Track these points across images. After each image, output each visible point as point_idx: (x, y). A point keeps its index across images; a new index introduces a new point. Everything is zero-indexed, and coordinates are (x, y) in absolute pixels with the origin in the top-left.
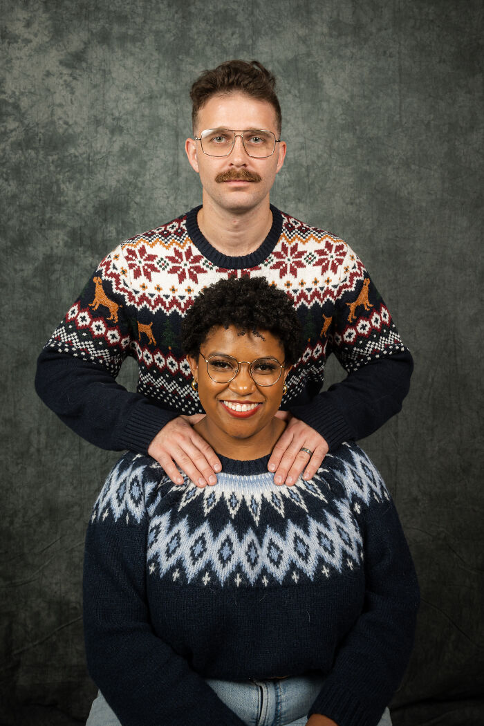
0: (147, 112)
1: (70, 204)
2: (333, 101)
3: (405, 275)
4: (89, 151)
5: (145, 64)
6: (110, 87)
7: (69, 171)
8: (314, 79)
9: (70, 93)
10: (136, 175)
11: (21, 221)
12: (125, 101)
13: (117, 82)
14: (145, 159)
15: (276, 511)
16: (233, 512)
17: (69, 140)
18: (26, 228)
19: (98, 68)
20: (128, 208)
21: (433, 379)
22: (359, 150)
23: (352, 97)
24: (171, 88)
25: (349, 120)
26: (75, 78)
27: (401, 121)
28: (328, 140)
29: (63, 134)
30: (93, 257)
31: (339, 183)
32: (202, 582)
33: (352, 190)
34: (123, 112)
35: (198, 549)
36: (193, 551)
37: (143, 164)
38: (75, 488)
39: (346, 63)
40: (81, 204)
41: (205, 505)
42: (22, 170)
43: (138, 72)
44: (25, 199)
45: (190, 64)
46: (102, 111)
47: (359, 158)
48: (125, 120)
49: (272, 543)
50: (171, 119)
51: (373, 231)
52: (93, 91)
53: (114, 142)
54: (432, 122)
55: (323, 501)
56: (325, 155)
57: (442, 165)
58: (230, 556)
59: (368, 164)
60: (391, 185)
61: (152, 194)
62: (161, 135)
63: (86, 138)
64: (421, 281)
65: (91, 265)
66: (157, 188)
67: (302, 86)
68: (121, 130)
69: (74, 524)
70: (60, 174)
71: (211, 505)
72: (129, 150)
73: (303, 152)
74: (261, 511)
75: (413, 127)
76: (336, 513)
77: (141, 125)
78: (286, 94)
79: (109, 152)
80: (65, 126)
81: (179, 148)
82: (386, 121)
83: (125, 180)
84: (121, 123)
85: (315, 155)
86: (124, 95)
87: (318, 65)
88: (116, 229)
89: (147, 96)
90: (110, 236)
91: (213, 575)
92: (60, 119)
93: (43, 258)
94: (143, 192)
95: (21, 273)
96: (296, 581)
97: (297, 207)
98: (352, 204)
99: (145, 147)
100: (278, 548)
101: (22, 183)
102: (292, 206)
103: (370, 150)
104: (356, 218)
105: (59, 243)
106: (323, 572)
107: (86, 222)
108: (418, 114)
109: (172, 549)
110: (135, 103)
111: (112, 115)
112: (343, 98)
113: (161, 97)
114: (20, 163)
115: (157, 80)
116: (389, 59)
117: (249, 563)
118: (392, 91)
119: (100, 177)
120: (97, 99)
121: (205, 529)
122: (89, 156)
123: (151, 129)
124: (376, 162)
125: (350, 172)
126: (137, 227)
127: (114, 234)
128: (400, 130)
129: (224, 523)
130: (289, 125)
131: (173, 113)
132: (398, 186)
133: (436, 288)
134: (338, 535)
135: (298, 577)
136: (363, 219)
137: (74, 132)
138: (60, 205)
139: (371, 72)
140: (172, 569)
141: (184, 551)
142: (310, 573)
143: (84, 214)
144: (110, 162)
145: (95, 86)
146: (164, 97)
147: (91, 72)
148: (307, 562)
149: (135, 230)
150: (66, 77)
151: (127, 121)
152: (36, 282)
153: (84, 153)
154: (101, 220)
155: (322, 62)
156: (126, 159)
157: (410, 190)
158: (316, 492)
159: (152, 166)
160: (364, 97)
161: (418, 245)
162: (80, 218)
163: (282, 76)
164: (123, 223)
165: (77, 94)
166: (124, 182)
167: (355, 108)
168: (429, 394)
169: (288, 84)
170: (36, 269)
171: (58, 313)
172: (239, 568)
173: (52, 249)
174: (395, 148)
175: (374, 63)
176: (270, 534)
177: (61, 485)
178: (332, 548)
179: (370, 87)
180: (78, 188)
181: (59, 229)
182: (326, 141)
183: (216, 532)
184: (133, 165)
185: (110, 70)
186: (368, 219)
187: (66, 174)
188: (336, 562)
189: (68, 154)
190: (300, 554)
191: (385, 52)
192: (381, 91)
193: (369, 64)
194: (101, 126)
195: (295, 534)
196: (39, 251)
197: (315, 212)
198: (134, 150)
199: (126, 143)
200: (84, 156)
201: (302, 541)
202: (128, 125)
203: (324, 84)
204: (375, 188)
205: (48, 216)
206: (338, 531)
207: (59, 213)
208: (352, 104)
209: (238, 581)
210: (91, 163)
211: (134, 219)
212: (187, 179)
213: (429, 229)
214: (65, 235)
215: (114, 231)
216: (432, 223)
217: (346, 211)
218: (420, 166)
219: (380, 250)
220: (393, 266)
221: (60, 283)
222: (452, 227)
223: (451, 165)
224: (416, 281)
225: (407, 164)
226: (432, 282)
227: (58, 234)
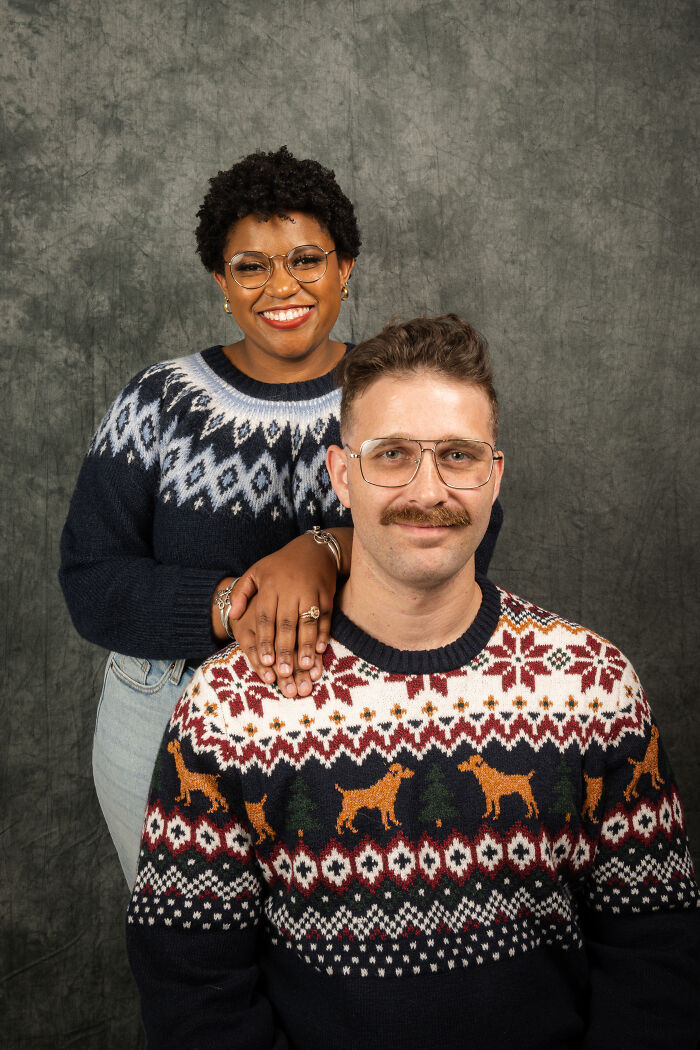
0: (165, 95)
1: (27, 255)
2: (484, 87)
3: (598, 382)
4: (62, 162)
5: (161, 11)
6: (99, 50)
7: (27, 196)
8: (454, 47)
9: (28, 58)
10: (146, 205)
12: (127, 75)
13: (112, 42)
14: (161, 177)
17: (27, 141)
19: (78, 15)
20: (132, 263)
22: (527, 172)
23: (517, 81)
24: (209, 55)
25: (512, 121)
26: (37, 32)
27: (597, 124)
28: (477, 153)
29: (15, 131)
30: (70, 349)
31: (492, 226)
33: (514, 239)
34: (124, 94)
37: (157, 187)
38: (38, 741)
39: (509, 23)
40: (46, 257)
43: (150, 26)
45: (242, 14)
46: (85, 91)
47: (527, 184)
48: (126, 110)
50: (209, 110)
51: (546, 309)
52: (69, 56)
53: (106, 147)
54: (647, 128)
56: (471, 179)
57: (660, 200)
59: (541, 196)
60: (577, 232)
61: (175, 239)
62: (189, 137)
63: (57, 139)
64: (622, 393)
65: (66, 361)
66: (182, 229)
67: (435, 59)
68: (118, 125)
69: (35, 803)
70: (10, 202)
72: (134, 161)
73: (434, 171)
75: (616, 136)
77: (154, 118)
78: (407, 73)
79: (98, 164)
80: (20, 117)
81: (222, 160)
82: (572, 124)
83: (126, 214)
84: (120, 114)
85: (454, 177)
86: (125, 64)
87: (461, 23)
88: (109, 298)
89: (165, 67)
90: (99, 312)
92: (10, 102)
94: (157, 236)
97: (422, 265)
98: (513, 262)
99: (161, 156)
102: (413, 264)
103: (544, 171)
104: (520, 287)
105: (8, 322)
107: (56, 287)
108: (624, 113)
110: (145, 79)
111: (104, 98)
112: (503, 82)
113: (189, 71)
115: (183, 40)
116: (579, 18)
118: (583, 74)
120: (76, 71)
122: (63, 170)
123: (173, 126)
124: (554, 193)
125: (511, 207)
126: (146, 297)
127: (106, 308)
128: (595, 139)
130: (411, 126)
131: (210, 98)
132: (589, 233)
133: (647, 403)
136: (530, 289)
137: (35, 128)
138: (11, 255)
139: (549, 40)
143: (53, 272)
144: (100, 183)
145: (73, 47)
146: (195, 71)
147: (67, 21)
149: (144, 301)
150: (22, 30)
151: (129, 111)
153: (53, 166)
154: (84, 284)
155: (467, 19)
156: (128, 178)
157: (608, 240)
159: (173, 191)
160: (537, 81)
161: (619, 332)
162: (48, 279)
163: (401, 41)
164: (123, 288)
165: (41, 58)
166: (125, 217)
167: (521, 101)
169: (410, 54)
171: (6, 444)
174: (585, 170)
175: (554, 25)
177: (12, 737)
179: (546, 64)
180: (42, 226)
181: (8, 298)
182: (473, 155)
184: (141, 187)
185: (99, 20)
186: (539, 289)
187: (22, 201)
189: (24, 166)
191: (572, 8)
192: (565, 72)
193: (546, 27)
194: (85, 119)
198: (142, 161)
199: (128, 149)
200: (54, 170)
202: (133, 118)
203: (471, 57)
204: (551, 237)
207: (9, 269)
208: (517, 93)
210: (66, 183)
211: (141, 283)
213: (638, 306)
214: (19, 308)
215: (107, 302)
216: (643, 296)
217: (503, 274)
218: (625, 202)
219: (558, 339)
220: (579, 366)
221: (10, 392)
222: (675, 303)
223: (676, 200)
224: (614, 392)
225: (604, 197)
226: (642, 394)
227: (6, 307)
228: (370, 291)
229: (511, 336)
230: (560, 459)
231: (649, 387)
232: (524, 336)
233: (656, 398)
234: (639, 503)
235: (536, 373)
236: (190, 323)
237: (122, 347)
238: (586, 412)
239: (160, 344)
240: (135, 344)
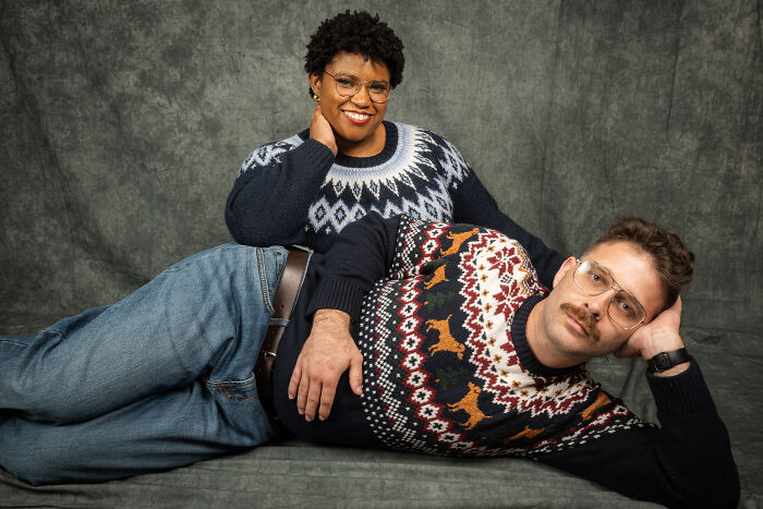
1: (140, 49)
7: (139, 19)
10: (198, 24)
11: (97, 62)
14: (205, 9)
18: (102, 69)
20: (191, 54)
22: (397, 6)
37: (203, 13)
40: (149, 51)
42: (97, 16)
44: (99, 43)
57: (473, 22)
61: (211, 42)
65: (158, 104)
70: (131, 22)
83: (188, 29)
93: (116, 97)
94: (203, 40)
95: (100, 109)
101: (97, 28)
107: (154, 65)
114: (95, 9)
119: (164, 25)
122: (156, 5)
126: (198, 72)
127: (179, 77)
132: (431, 40)
138: (132, 49)
143: (153, 58)
144: (175, 12)
149: (197, 74)
152: (112, 117)
154: (167, 65)
156: (189, 9)
157: (442, 44)
158: (421, 174)
159: (210, 16)
161: (448, 96)
162: (150, 62)
164: (187, 67)
170: (111, 106)
173: (123, 88)
180: (148, 34)
181: (130, 71)
184: (195, 15)
187: (137, 22)
189: (138, 3)
196: (113, 89)
200: (152, 5)
205: (119, 58)
206: (438, 200)
207: (130, 56)
210: (157, 12)
211: (196, 65)
212: (240, 28)
213: (459, 82)
214: (135, 75)
215: (179, 74)
216: (462, 76)
218: (453, 22)
219: (414, 99)
220: (425, 114)
221: (130, 119)
223: (482, 23)
225: (441, 19)
227: (128, 75)
236: (220, 86)
237: (186, 98)
240: (193, 96)
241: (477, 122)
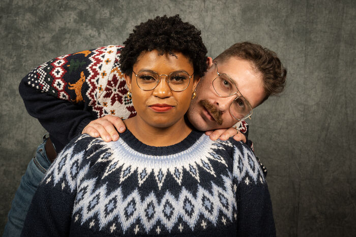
3: (310, 48)
11: (47, 5)
15: (176, 181)
16: (141, 182)
18: (50, 10)
21: (329, 124)
30: (92, 30)
32: (109, 230)
35: (111, 206)
36: (107, 208)
41: (121, 176)
49: (167, 202)
51: (287, 17)
55: (213, 175)
58: (133, 212)
64: (321, 53)
65: (90, 35)
71: (126, 176)
74: (165, 180)
76: (221, 184)
91: (119, 225)
93: (59, 30)
95: (43, 39)
96: (181, 230)
100: (171, 206)
105: (70, 20)
106: (202, 225)
107: (90, 6)
109: (92, 205)
117: (146, 218)
121: (118, 192)
126: (124, 11)
127: (108, 15)
129: (133, 189)
133: (332, 57)
134: (218, 199)
135: (183, 228)
136: (280, 9)
140: (90, 220)
141: (100, 208)
142: (192, 226)
148: (191, 217)
149: (122, 12)
152: (51, 46)
154: (100, 6)
158: (210, 169)
161: (319, 27)
162: (87, 3)
164: (115, 8)
168: (326, 135)
170: (53, 37)
172: (138, 221)
173: (65, 23)
176: (168, 196)
178: (212, 208)
181: (71, 11)
183: (125, 195)
186: (284, 9)
188: (213, 218)
190: (187, 211)
195: (186, 197)
196: (57, 25)
197: (247, 3)
201: (190, 202)
206: (219, 197)
209: (137, 230)
211: (122, 6)
213: (328, 16)
214: (75, 14)
215: (108, 13)
216: (330, 12)
217: (268, 3)
219: (292, 29)
220: (301, 41)
221: (68, 47)
222: (345, 15)
224: (317, 52)
226: (330, 54)
227: (70, 14)
228: (213, 9)
229: (271, 28)
230: (292, 80)
231: (333, 51)
232: (277, 28)
233: (337, 55)
234: (329, 101)
235: (282, 43)
237: (112, 30)
238: (304, 60)
239: (127, 29)
240: (117, 29)
241: (342, 46)
